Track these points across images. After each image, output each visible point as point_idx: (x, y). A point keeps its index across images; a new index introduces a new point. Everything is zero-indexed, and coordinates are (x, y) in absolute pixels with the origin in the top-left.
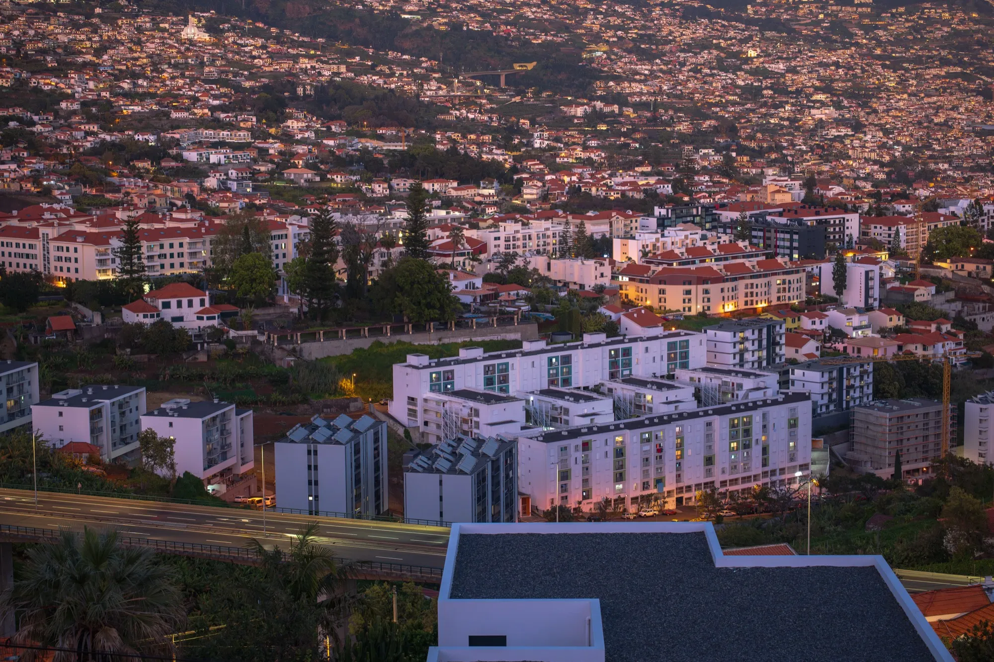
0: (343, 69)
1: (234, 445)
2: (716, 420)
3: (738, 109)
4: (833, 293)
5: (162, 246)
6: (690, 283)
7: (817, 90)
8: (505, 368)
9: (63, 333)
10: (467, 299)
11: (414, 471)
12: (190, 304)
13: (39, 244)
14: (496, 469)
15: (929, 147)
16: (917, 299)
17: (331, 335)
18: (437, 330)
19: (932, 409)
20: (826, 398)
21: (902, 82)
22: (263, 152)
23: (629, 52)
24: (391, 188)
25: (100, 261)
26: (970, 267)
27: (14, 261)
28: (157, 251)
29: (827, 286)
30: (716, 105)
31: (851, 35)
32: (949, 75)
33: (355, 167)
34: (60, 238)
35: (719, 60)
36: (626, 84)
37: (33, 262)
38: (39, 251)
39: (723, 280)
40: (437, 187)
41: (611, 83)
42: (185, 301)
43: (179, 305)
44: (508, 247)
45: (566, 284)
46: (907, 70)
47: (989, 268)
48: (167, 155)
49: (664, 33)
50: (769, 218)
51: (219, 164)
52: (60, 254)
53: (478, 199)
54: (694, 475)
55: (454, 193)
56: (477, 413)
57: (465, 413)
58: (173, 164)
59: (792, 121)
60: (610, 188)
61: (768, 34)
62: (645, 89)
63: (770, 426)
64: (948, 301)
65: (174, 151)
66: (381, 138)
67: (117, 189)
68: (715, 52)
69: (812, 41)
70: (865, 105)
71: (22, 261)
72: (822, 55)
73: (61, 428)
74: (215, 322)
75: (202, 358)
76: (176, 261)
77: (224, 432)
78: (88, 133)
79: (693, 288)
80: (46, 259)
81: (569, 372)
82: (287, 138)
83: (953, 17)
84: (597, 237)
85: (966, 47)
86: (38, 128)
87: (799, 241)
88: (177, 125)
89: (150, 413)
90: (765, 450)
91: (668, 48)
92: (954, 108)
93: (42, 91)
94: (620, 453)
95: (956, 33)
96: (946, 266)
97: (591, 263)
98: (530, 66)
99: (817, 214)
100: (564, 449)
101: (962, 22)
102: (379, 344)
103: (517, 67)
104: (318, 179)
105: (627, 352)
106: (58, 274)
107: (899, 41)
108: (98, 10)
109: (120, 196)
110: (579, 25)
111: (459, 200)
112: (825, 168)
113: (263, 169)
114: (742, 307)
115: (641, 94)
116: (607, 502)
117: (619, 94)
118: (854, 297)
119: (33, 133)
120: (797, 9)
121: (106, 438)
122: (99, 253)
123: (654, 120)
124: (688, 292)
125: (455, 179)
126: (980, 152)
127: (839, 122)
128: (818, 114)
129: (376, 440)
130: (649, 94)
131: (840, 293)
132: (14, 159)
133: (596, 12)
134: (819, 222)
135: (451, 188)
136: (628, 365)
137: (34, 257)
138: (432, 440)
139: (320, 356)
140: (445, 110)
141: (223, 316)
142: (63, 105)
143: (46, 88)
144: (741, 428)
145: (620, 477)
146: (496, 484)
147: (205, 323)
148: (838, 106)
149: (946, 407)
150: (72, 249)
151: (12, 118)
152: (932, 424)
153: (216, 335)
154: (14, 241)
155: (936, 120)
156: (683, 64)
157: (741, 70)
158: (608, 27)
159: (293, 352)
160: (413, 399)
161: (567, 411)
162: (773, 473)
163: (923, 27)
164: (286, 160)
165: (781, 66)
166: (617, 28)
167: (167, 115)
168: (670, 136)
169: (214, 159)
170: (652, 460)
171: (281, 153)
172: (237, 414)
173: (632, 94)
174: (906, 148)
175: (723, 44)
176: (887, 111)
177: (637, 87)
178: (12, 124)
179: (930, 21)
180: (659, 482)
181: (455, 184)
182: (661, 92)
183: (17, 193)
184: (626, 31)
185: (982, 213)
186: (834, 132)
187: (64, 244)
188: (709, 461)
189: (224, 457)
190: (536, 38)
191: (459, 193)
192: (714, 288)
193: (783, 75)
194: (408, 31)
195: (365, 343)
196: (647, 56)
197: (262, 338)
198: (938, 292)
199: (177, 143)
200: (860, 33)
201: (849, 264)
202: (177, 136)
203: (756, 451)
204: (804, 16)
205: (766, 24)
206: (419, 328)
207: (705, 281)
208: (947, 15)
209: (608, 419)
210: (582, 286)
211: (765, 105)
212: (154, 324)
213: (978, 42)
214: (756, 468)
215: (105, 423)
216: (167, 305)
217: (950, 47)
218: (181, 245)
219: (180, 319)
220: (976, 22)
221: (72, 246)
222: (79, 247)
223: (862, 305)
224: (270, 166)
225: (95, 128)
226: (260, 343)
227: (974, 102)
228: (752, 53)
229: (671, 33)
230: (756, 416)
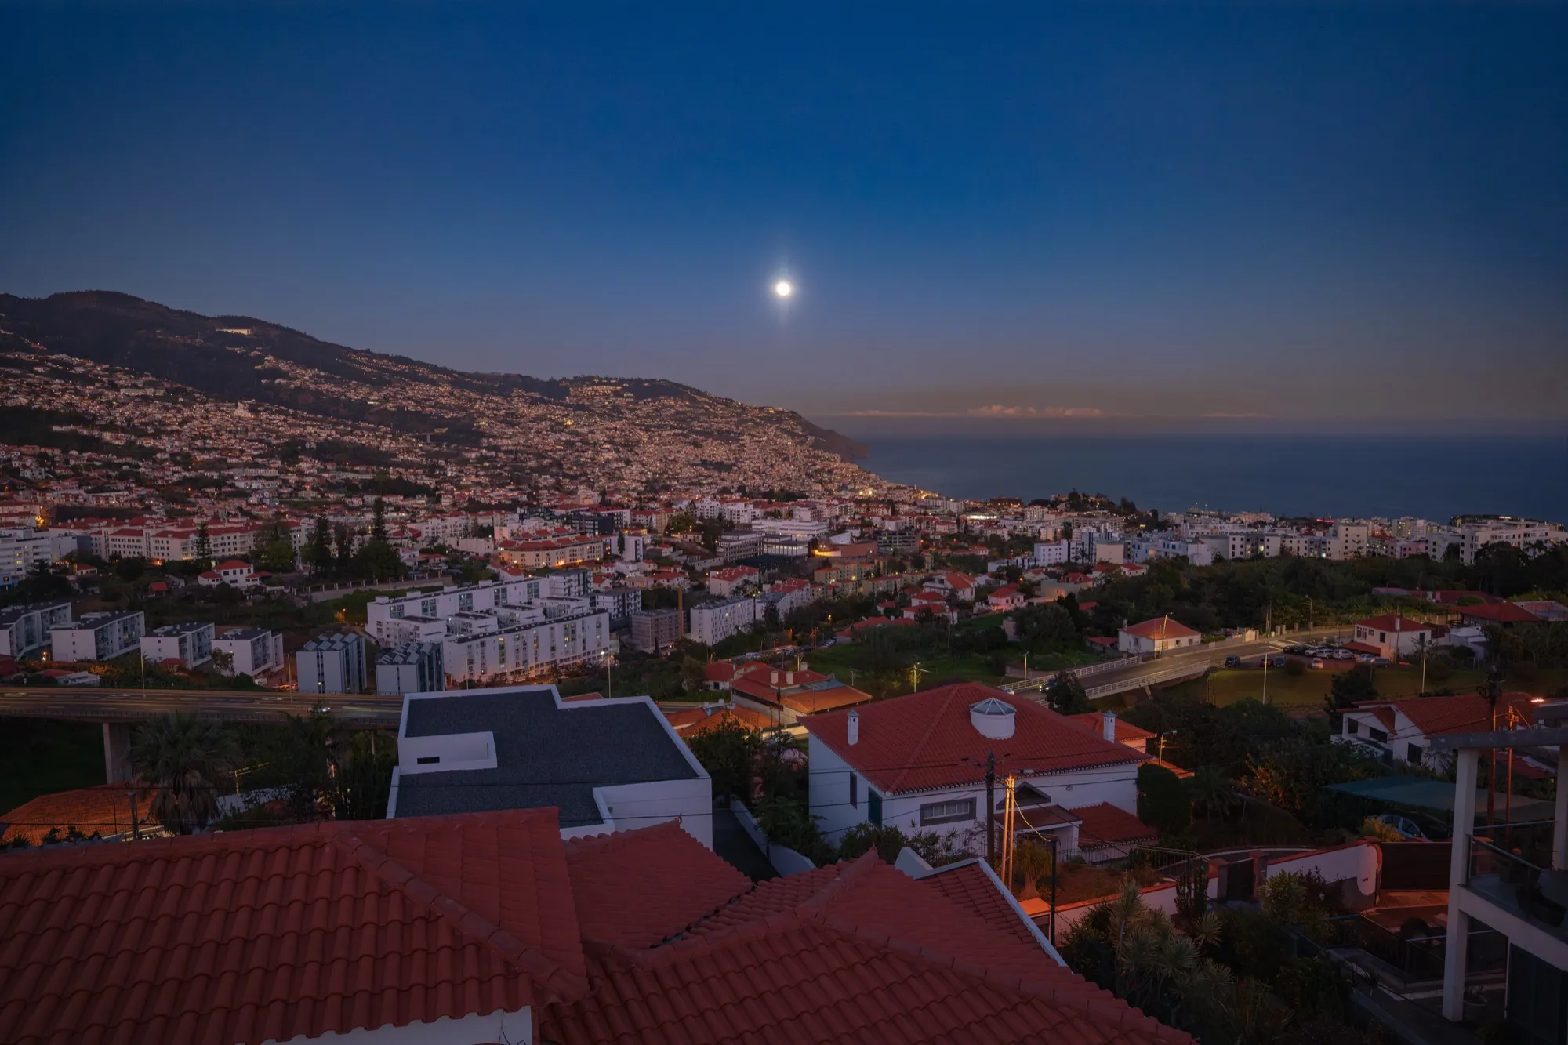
0: (333, 432)
1: (271, 655)
2: (556, 625)
3: (563, 453)
4: (618, 553)
5: (223, 539)
6: (539, 550)
7: (605, 442)
8: (434, 603)
9: (159, 593)
10: (410, 564)
11: (382, 664)
12: (241, 572)
13: (143, 539)
14: (430, 658)
15: (666, 473)
16: (663, 555)
17: (329, 588)
18: (393, 582)
19: (673, 614)
20: (616, 611)
21: (650, 438)
22: (285, 482)
23: (501, 422)
24: (363, 501)
25: (184, 549)
26: (690, 537)
27: (127, 550)
28: (220, 541)
29: (615, 550)
30: (551, 451)
31: (623, 413)
32: (675, 434)
33: (342, 489)
34: (158, 535)
35: (552, 427)
36: (500, 440)
37: (140, 550)
38: (143, 543)
39: (557, 548)
40: (391, 499)
41: (491, 439)
42: (238, 571)
43: (235, 573)
44: (433, 533)
45: (468, 553)
46: (653, 432)
47: (700, 537)
48: (225, 484)
49: (521, 411)
50: (581, 513)
51: (258, 489)
52: (157, 545)
53: (415, 506)
54: (545, 657)
55: (401, 503)
56: (418, 628)
57: (411, 629)
58: (229, 489)
59: (593, 459)
60: (492, 498)
61: (578, 412)
62: (510, 442)
63: (586, 627)
64: (680, 555)
65: (229, 482)
66: (357, 472)
67: (194, 505)
68: (549, 423)
69: (602, 416)
70: (631, 450)
71: (132, 550)
72: (607, 424)
73: (160, 650)
74: (258, 583)
75: (250, 604)
76: (232, 547)
77: (264, 647)
78: (174, 472)
79: (540, 553)
80: (148, 548)
81: (471, 603)
82: (300, 473)
83: (676, 403)
84: (485, 526)
85: (684, 420)
86: (142, 470)
87: (599, 525)
88: (231, 466)
89: (217, 638)
90: (584, 641)
91: (522, 420)
92: (679, 452)
93: (144, 447)
94: (502, 647)
95: (678, 413)
96: (677, 537)
97: (482, 541)
98: (444, 430)
99: (608, 510)
100: (470, 647)
101: (681, 406)
102: (358, 591)
103: (436, 431)
104: (319, 496)
105: (504, 590)
106: (156, 557)
107: (648, 416)
108: (181, 400)
109: (195, 509)
110: (472, 407)
111: (404, 507)
112: (612, 485)
113: (286, 491)
114: (568, 562)
115: (508, 445)
116: (496, 675)
117: (495, 445)
118: (629, 555)
119: (139, 473)
120: (593, 399)
121: (189, 655)
122: (182, 544)
123: (516, 460)
124: (538, 555)
125: (401, 495)
126: (693, 475)
127: (619, 460)
128: (607, 455)
129: (358, 646)
130: (513, 445)
131: (621, 553)
132: (127, 489)
133: (482, 400)
134: (609, 514)
135: (399, 500)
136: (505, 597)
137: (140, 547)
138: (392, 646)
139: (323, 600)
140: (395, 456)
141: (263, 579)
142: (159, 455)
143: (147, 446)
144: (570, 629)
145: (503, 661)
146: (431, 669)
147: (251, 583)
148: (617, 451)
149: (681, 613)
150: (165, 542)
151: (125, 464)
152: (674, 622)
153: (258, 590)
154: (127, 538)
155: (670, 458)
156: (531, 429)
157: (563, 431)
158: (489, 409)
159: (306, 598)
160: (379, 622)
161: (470, 625)
162: (589, 653)
163: (661, 409)
164: (300, 486)
165: (586, 430)
166: (493, 409)
167: (225, 460)
168: (524, 469)
169: (255, 486)
170: (521, 650)
171: (296, 482)
172: (273, 636)
173: (503, 445)
174: (655, 473)
175: (553, 418)
176: (644, 453)
177: (505, 442)
178: (125, 468)
179: (664, 406)
180: (525, 662)
181: (402, 498)
182: (519, 444)
183: (127, 509)
184: (499, 411)
185: (695, 508)
186: (615, 465)
187: (160, 539)
188: (553, 649)
189: (265, 662)
190: (447, 415)
191: (405, 503)
192: (552, 553)
193: (587, 435)
194: (372, 411)
195: (350, 591)
196: (512, 425)
197: (287, 591)
198: (674, 550)
199: (232, 477)
200: (627, 412)
201: (626, 537)
202: (232, 473)
203: (579, 641)
204: (598, 403)
205: (577, 407)
206: (382, 581)
207: (547, 549)
208: (673, 403)
209: (495, 628)
210: (477, 554)
211: (577, 450)
212: (218, 586)
213: (690, 417)
214: (580, 651)
215: (189, 645)
216: (226, 574)
217: (675, 420)
218: (235, 537)
219: (236, 581)
220: (688, 406)
221: (165, 540)
222: (169, 540)
223: (634, 559)
224: (290, 490)
225: (179, 469)
226: (286, 594)
227: (689, 448)
228: (569, 423)
229: (524, 412)
230: (579, 622)
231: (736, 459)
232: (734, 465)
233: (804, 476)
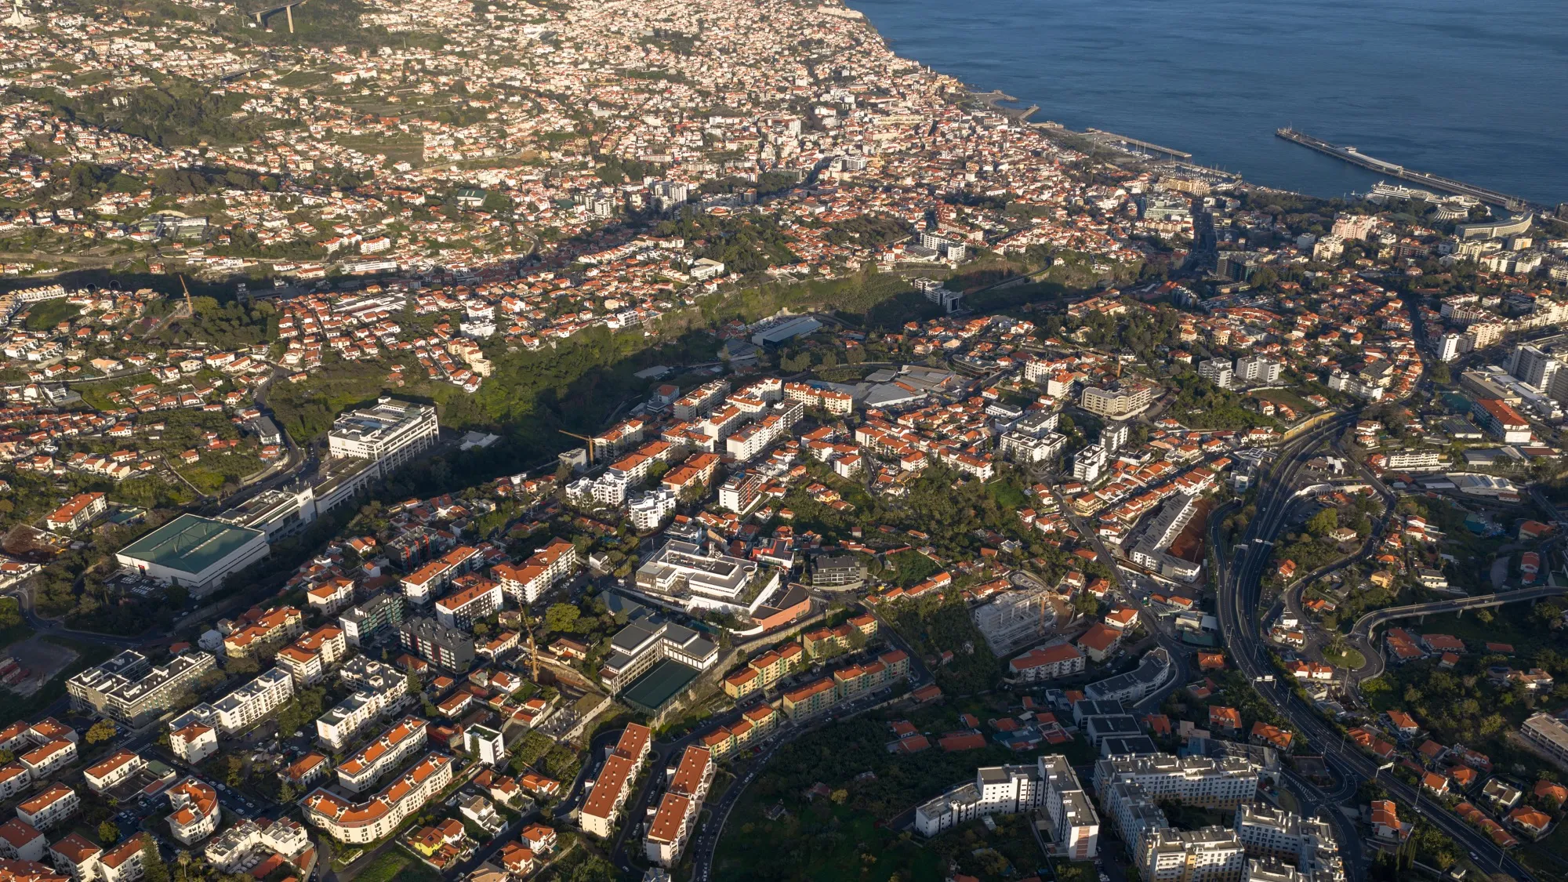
36: (385, 16)
41: (373, 16)
70: (562, 18)
115: (397, 24)
117: (380, 26)
128: (529, 33)
130: (406, 24)
148: (543, 20)
155: (614, 28)
173: (389, 25)
174: (592, 63)
177: (394, 18)
181: (233, 356)
186: (540, 51)
191: (236, 368)
211: (490, 26)
231: (700, 22)
232: (696, 37)
233: (786, 53)
